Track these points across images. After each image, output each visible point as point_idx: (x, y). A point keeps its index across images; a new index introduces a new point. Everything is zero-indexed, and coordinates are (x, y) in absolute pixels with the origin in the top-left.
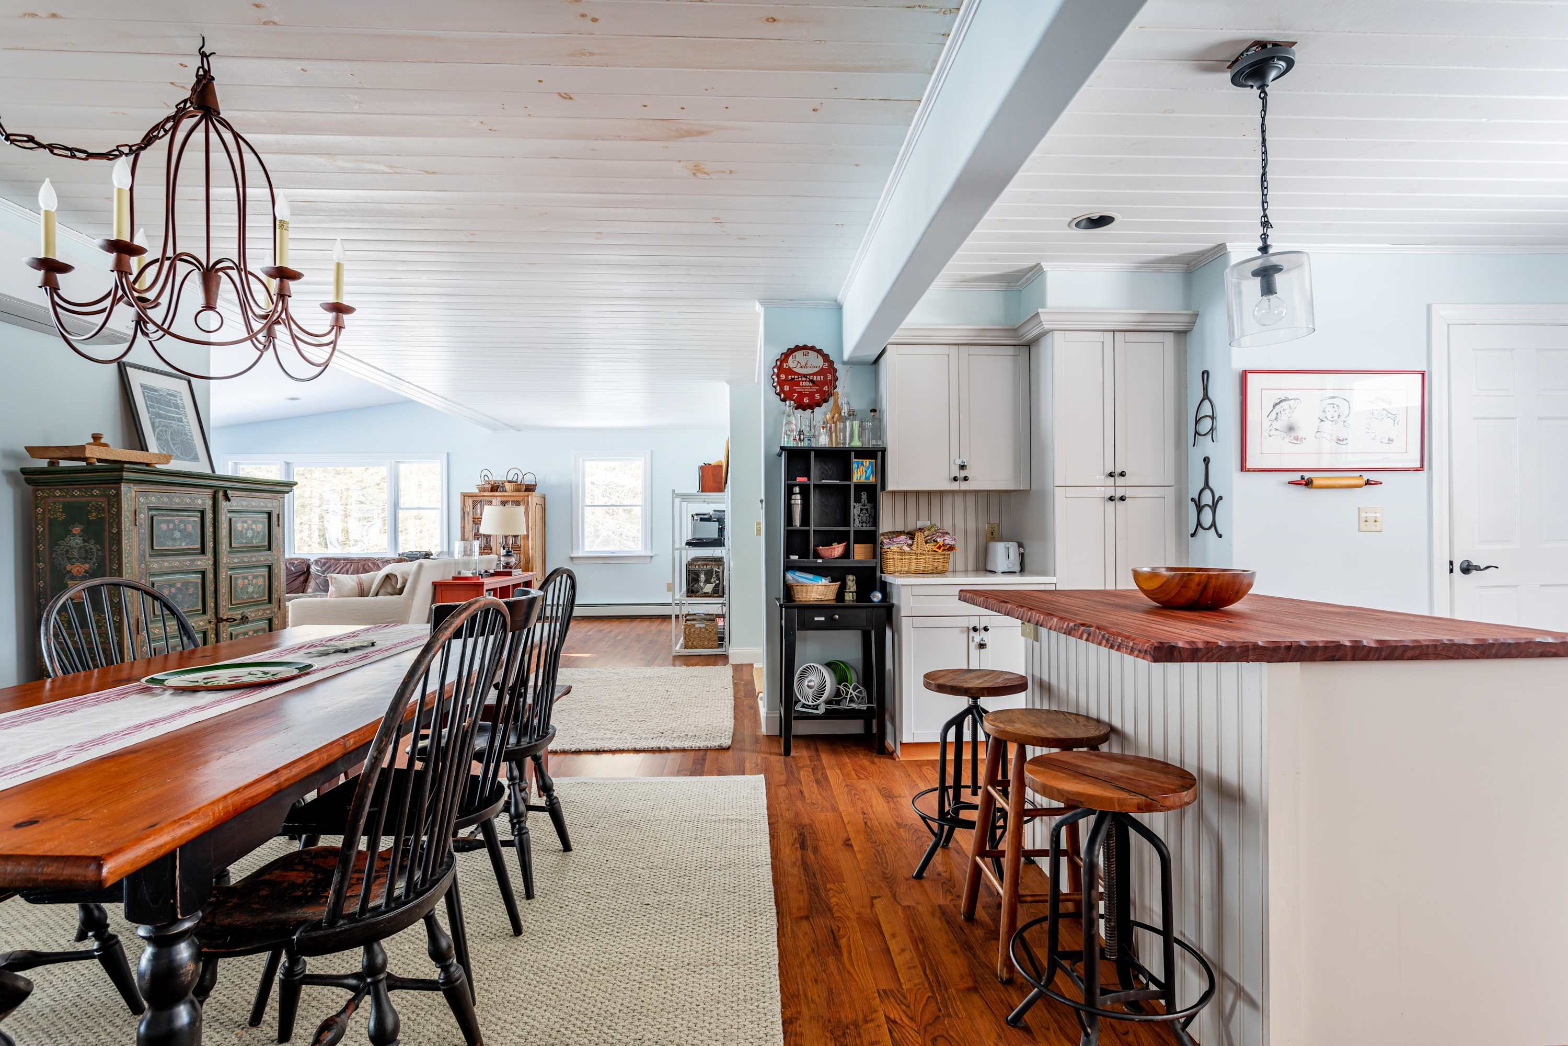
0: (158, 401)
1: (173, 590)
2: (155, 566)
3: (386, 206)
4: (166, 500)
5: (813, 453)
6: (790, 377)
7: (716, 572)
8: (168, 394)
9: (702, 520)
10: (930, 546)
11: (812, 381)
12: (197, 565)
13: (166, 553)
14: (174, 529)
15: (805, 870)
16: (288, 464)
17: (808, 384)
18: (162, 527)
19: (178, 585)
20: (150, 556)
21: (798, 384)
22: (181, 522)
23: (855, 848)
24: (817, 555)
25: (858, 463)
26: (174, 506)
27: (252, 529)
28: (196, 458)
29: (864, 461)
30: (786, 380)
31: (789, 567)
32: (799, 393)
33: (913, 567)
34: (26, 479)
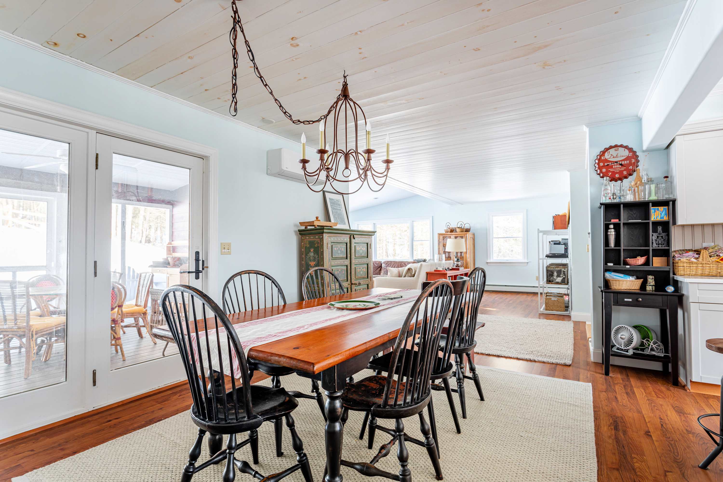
0: (334, 203)
1: (338, 272)
2: (333, 263)
3: (405, 117)
4: (336, 239)
5: (622, 206)
6: (606, 164)
7: (563, 271)
8: (337, 201)
9: (555, 244)
10: (714, 259)
11: (621, 165)
12: (345, 263)
13: (336, 259)
14: (338, 250)
15: (617, 442)
16: (374, 224)
17: (618, 166)
18: (335, 249)
19: (340, 270)
20: (332, 259)
21: (612, 167)
22: (340, 247)
23: (654, 438)
24: (626, 263)
25: (655, 210)
26: (338, 242)
27: (362, 250)
28: (345, 224)
29: (660, 208)
30: (604, 166)
31: (606, 270)
32: (613, 172)
33: (700, 272)
34: (299, 233)
